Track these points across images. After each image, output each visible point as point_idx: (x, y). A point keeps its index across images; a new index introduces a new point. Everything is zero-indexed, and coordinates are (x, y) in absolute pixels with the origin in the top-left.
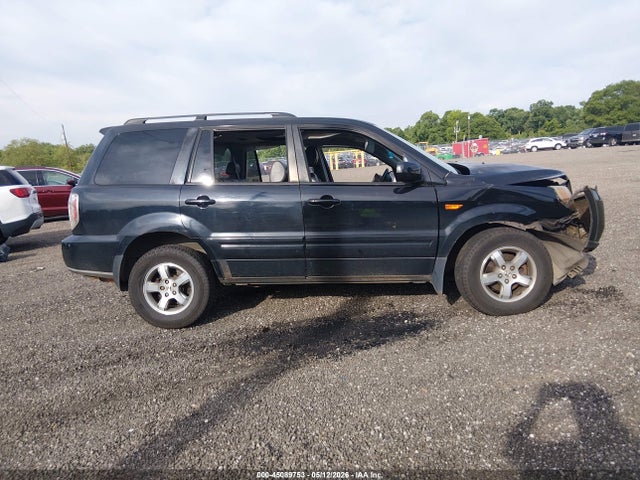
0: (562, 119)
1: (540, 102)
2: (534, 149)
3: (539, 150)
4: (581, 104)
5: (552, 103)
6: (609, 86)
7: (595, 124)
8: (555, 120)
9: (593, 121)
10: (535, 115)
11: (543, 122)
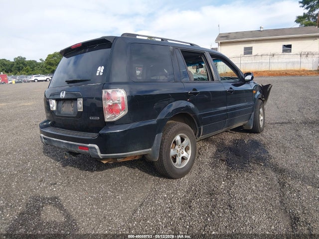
0: (31, 66)
1: (19, 57)
2: (36, 81)
3: (39, 81)
4: (41, 60)
5: (25, 58)
6: (55, 53)
7: (51, 70)
8: (28, 67)
9: (50, 69)
10: (18, 64)
11: (23, 68)
